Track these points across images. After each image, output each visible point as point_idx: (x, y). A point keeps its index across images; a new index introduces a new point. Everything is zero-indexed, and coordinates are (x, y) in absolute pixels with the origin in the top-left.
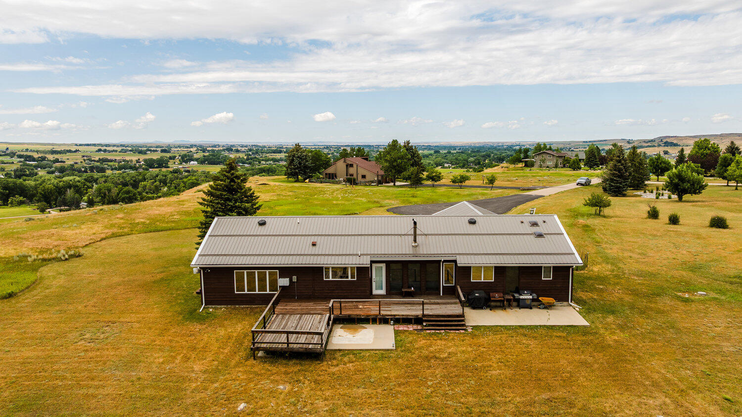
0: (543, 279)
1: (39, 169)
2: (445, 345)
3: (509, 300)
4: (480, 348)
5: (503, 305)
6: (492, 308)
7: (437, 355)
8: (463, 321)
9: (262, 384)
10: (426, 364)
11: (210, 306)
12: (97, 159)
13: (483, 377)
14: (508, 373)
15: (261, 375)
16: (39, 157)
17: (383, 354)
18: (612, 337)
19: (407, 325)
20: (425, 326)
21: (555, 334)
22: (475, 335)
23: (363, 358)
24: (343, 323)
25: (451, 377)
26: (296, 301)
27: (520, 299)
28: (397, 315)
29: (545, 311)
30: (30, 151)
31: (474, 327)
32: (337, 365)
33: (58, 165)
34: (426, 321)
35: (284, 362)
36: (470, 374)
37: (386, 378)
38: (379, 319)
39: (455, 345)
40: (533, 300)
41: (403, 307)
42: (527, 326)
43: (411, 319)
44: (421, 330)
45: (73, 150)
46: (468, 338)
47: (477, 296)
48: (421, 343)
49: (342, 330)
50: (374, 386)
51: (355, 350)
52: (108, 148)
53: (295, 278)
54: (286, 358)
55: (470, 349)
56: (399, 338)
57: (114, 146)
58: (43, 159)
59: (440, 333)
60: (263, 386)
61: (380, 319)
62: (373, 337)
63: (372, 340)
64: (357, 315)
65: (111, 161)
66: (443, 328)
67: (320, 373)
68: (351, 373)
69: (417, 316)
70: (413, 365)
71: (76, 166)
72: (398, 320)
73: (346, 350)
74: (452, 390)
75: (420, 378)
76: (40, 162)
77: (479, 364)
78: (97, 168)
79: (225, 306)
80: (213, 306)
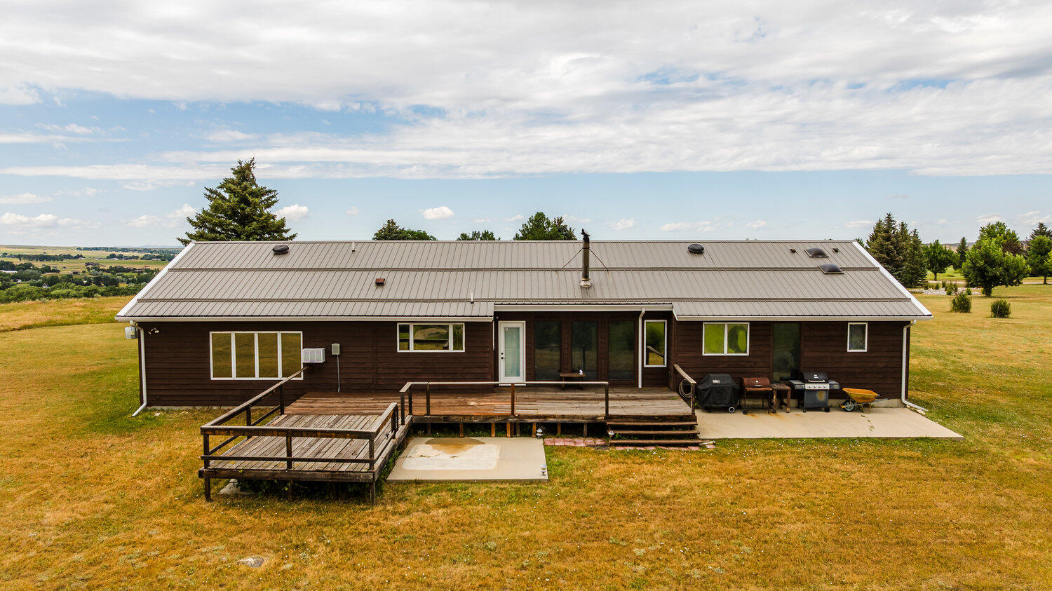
0: (848, 351)
1: (20, 281)
2: (661, 473)
3: (781, 394)
4: (742, 479)
5: (770, 403)
6: (746, 410)
7: (647, 492)
8: (692, 427)
9: (202, 554)
10: (623, 509)
11: (159, 408)
12: (107, 267)
13: (768, 537)
14: (827, 528)
15: (208, 532)
16: (22, 265)
17: (519, 489)
18: (1024, 459)
19: (574, 437)
20: (613, 437)
21: (896, 453)
22: (725, 456)
23: (472, 499)
24: (433, 434)
25: (690, 538)
26: (338, 395)
27: (804, 390)
28: (550, 416)
29: (857, 415)
30: (9, 257)
31: (718, 442)
32: (408, 513)
33: (48, 275)
34: (614, 428)
35: (279, 505)
36: (735, 532)
37: (527, 540)
38: (511, 423)
39: (685, 473)
40: (832, 394)
41: (562, 404)
42: (832, 439)
43: (581, 425)
44: (604, 446)
45: (74, 255)
46: (710, 460)
47: (716, 384)
48: (607, 468)
49: (428, 445)
50: (496, 558)
51: (455, 482)
52: (125, 254)
53: (336, 349)
54: (282, 496)
55: (720, 481)
56: (555, 460)
57: (135, 250)
58: (27, 266)
59: (648, 452)
60: (203, 558)
61: (514, 425)
62: (498, 457)
63: (494, 464)
64: (464, 416)
65: (128, 270)
66: (653, 442)
67: (363, 529)
68: (440, 529)
69: (594, 418)
70: (591, 511)
71: (75, 277)
72: (552, 428)
73: (432, 482)
74: (699, 567)
75: (612, 540)
76: (22, 270)
77: (749, 511)
78: (106, 279)
79: (190, 408)
80: (165, 408)
